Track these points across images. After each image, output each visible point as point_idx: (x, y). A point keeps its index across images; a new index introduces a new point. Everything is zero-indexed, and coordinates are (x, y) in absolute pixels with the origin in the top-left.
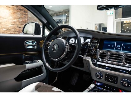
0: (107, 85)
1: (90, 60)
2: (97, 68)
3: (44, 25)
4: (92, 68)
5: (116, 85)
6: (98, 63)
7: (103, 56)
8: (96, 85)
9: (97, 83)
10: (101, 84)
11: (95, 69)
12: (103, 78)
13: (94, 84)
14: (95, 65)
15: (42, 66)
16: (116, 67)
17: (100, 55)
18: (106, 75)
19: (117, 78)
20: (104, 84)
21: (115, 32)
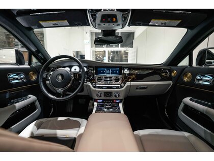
0: (106, 100)
1: (90, 85)
2: (97, 89)
3: (31, 53)
4: (93, 90)
5: (112, 98)
6: (97, 85)
7: (100, 79)
8: (98, 102)
9: (99, 101)
10: (101, 101)
11: (95, 91)
12: (103, 96)
13: (96, 102)
14: (95, 87)
15: (36, 101)
16: (110, 86)
17: (98, 79)
18: (104, 93)
19: (112, 93)
20: (103, 100)
21: (92, 60)
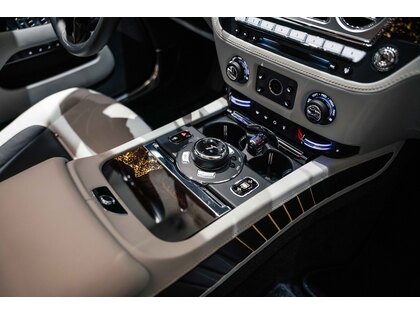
0: (263, 109)
5: (290, 112)
10: (246, 104)
18: (259, 69)
20: (254, 104)
